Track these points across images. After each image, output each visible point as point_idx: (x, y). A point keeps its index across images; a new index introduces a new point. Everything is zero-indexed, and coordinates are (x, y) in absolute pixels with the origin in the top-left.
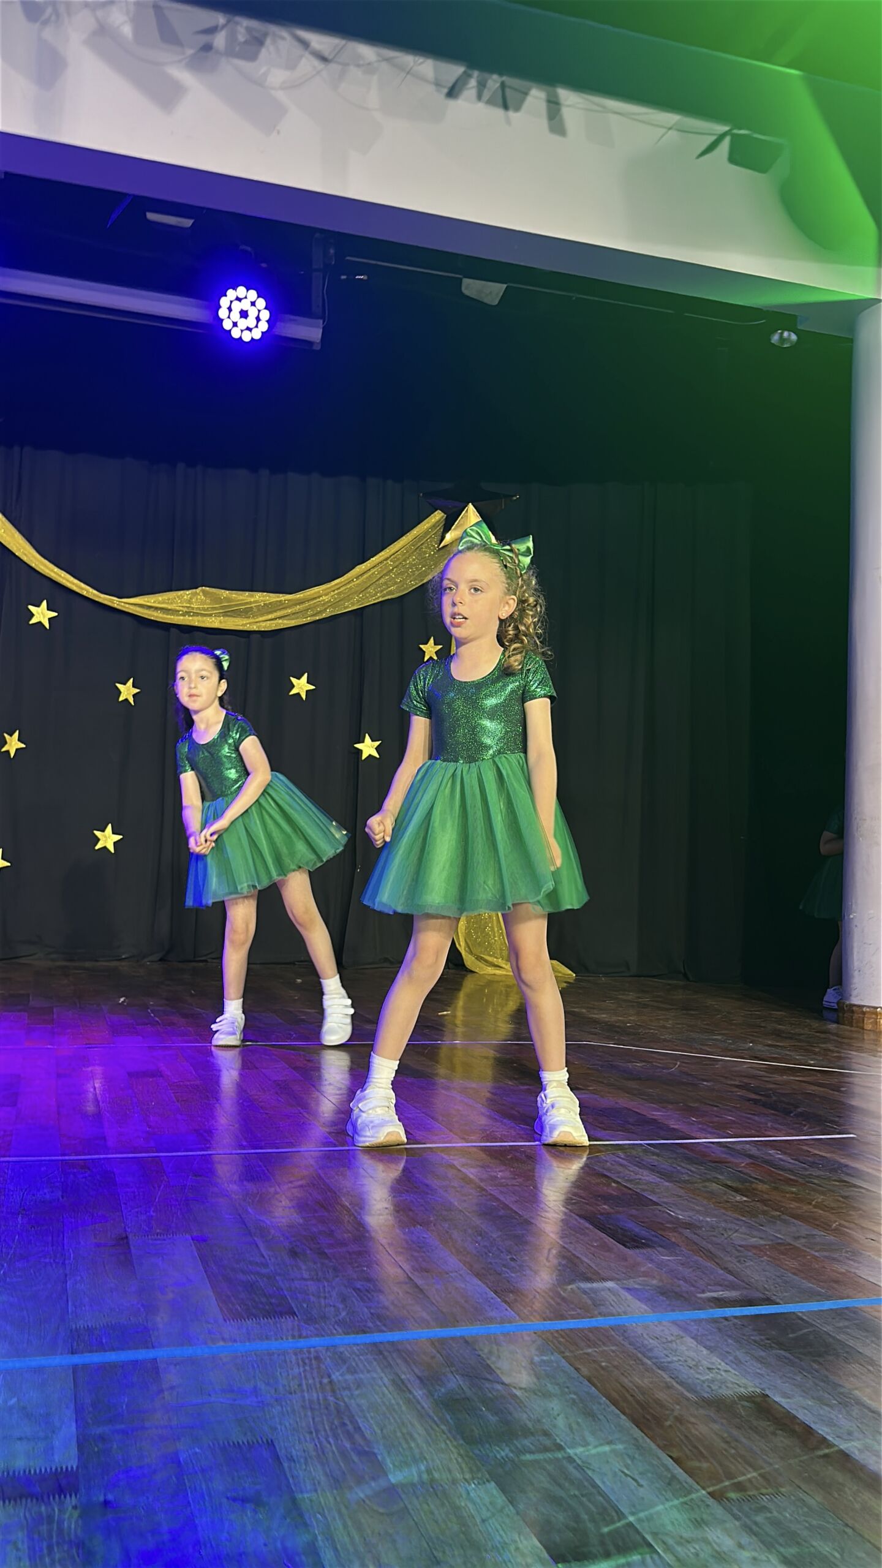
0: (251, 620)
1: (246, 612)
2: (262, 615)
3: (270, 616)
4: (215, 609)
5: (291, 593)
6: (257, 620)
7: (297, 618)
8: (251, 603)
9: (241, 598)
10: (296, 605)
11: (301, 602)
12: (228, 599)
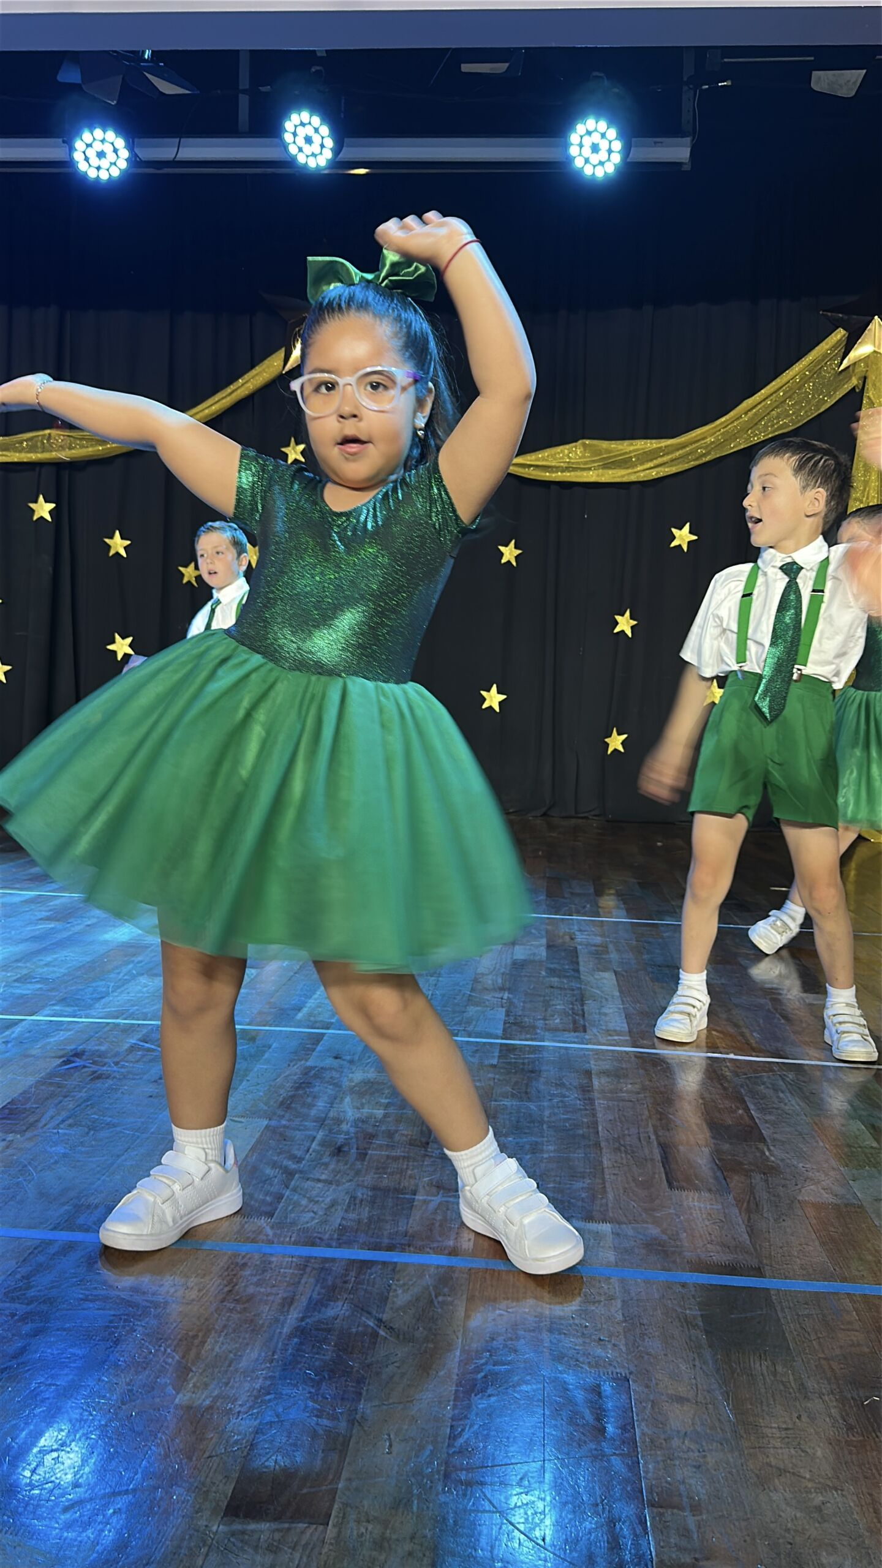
0: (630, 471)
1: (624, 462)
2: (642, 464)
3: (651, 464)
4: (594, 461)
5: (673, 438)
6: (635, 470)
7: (678, 464)
8: (630, 452)
9: (620, 447)
10: (678, 450)
11: (683, 446)
12: (608, 451)
